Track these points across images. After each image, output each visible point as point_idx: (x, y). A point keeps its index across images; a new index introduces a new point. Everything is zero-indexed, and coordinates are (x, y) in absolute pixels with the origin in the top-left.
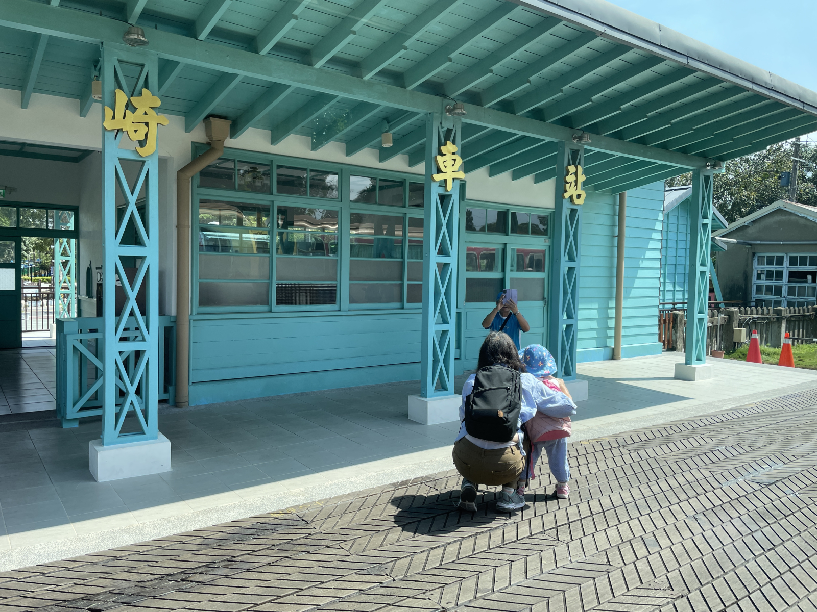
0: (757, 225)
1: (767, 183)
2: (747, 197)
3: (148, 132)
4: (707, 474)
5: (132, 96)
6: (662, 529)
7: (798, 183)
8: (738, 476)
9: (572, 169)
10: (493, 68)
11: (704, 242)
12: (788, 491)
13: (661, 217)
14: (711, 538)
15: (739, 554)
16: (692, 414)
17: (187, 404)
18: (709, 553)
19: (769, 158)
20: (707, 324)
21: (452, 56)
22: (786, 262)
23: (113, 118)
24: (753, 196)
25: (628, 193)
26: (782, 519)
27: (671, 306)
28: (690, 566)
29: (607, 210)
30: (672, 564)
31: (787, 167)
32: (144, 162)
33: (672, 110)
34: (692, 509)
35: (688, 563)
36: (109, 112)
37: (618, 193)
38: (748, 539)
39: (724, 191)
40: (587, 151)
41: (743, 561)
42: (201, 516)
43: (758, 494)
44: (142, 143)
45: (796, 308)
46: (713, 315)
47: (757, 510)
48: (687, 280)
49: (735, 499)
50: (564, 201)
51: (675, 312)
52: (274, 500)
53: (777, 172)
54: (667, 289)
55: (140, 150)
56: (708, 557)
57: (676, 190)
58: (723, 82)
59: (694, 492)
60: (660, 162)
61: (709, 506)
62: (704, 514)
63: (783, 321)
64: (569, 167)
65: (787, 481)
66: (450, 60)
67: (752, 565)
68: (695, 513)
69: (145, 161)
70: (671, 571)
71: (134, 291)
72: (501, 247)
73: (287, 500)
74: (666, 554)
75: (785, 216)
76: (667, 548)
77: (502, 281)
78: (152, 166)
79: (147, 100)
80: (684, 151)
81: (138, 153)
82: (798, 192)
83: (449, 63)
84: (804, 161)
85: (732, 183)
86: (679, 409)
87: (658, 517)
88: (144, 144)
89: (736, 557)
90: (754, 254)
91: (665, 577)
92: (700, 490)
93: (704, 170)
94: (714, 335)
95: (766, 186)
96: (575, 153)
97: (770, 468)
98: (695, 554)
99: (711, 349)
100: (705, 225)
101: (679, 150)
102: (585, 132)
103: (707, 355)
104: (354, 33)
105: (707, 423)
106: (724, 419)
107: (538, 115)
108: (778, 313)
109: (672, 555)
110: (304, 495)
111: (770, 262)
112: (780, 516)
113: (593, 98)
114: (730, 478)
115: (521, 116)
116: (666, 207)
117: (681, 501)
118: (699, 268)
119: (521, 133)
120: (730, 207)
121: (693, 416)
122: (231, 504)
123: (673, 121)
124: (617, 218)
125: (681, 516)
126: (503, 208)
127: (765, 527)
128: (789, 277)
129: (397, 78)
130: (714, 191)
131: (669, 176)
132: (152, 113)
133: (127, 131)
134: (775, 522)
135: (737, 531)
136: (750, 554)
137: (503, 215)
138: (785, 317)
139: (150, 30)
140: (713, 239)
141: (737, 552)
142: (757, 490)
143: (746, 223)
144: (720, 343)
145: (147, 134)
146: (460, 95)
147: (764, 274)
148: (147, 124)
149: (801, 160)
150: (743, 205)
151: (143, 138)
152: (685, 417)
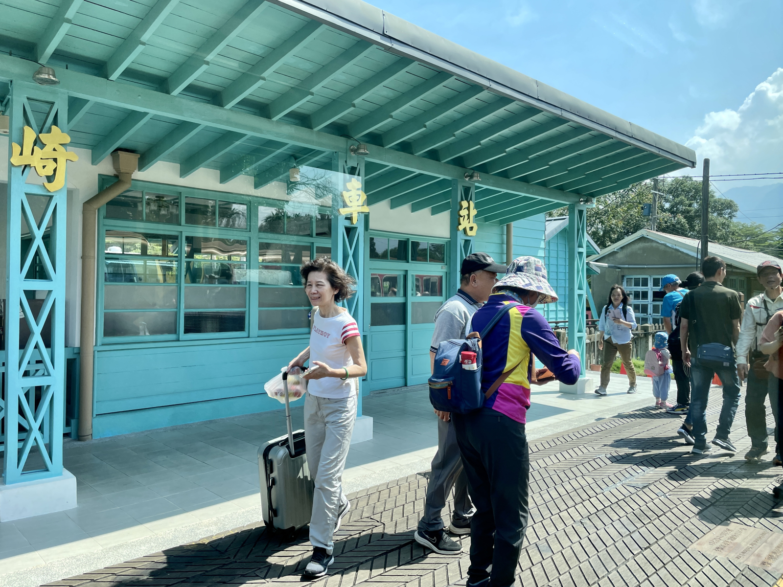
0: (625, 251)
1: (632, 213)
2: (615, 225)
3: (56, 167)
4: (590, 481)
5: (40, 132)
6: (554, 535)
7: (658, 213)
8: (617, 481)
9: (465, 204)
10: (393, 114)
11: (581, 268)
12: (659, 493)
13: (543, 245)
14: (596, 540)
15: (620, 554)
16: (576, 425)
17: (90, 436)
18: (595, 555)
19: (633, 191)
20: (586, 341)
21: (356, 102)
22: (650, 283)
23: (21, 154)
24: (621, 224)
25: (513, 224)
26: (655, 519)
27: (555, 324)
28: (579, 568)
29: (496, 239)
30: (563, 568)
31: (648, 199)
32: (51, 197)
33: (550, 153)
34: (579, 515)
35: (577, 566)
36: (17, 148)
37: (506, 224)
38: (628, 540)
39: (596, 219)
40: (477, 188)
41: (624, 560)
42: (110, 553)
43: (634, 497)
44: (50, 179)
45: (660, 325)
46: (590, 333)
47: (634, 512)
48: (567, 301)
49: (615, 503)
50: (458, 232)
51: (558, 330)
52: (186, 532)
53: (640, 203)
54: (550, 309)
55: (47, 185)
56: (594, 559)
57: (555, 220)
58: (592, 130)
59: (580, 498)
60: (540, 198)
61: (593, 510)
62: (589, 518)
63: (649, 336)
64: (462, 202)
65: (659, 484)
66: (354, 106)
67: (631, 563)
68: (582, 518)
69: (53, 196)
70: (563, 574)
71: (39, 325)
72: (402, 273)
73: (199, 531)
74: (558, 558)
75: (648, 243)
76: (558, 552)
77: (404, 306)
78: (60, 202)
79: (56, 137)
80: (561, 188)
81: (46, 188)
82: (658, 221)
83: (352, 108)
84: (662, 194)
85: (602, 212)
86: (564, 421)
87: (549, 524)
88: (52, 180)
89: (617, 557)
90: (623, 277)
91: (557, 580)
92: (585, 496)
93: (578, 204)
94: (592, 350)
95: (631, 215)
96: (467, 190)
97: (643, 472)
98: (583, 557)
99: (590, 363)
100: (580, 254)
101: (557, 188)
102: (475, 171)
103: (587, 369)
104: (264, 79)
105: (589, 433)
106: (603, 429)
107: (434, 155)
108: (645, 329)
109: (563, 559)
110: (216, 524)
111: (637, 284)
112: (654, 516)
113: (482, 142)
114: (610, 484)
115: (419, 156)
116: (547, 235)
117: (569, 508)
118: (577, 292)
119: (418, 172)
120: (602, 233)
121: (577, 427)
122: (141, 539)
123: (550, 163)
124: (505, 246)
125: (569, 522)
126: (403, 238)
127: (642, 527)
128: (654, 297)
129: (303, 120)
130: (587, 220)
131: (548, 209)
132: (61, 149)
133: (35, 167)
134: (650, 523)
135: (618, 533)
136: (629, 553)
137: (403, 244)
138: (652, 333)
139: (60, 70)
140: (588, 264)
141: (618, 552)
142: (634, 494)
143: (616, 249)
144: (597, 358)
145: (55, 170)
146: (362, 136)
147: (632, 294)
148: (55, 160)
149: (660, 193)
150: (612, 232)
151: (51, 173)
152: (570, 428)
